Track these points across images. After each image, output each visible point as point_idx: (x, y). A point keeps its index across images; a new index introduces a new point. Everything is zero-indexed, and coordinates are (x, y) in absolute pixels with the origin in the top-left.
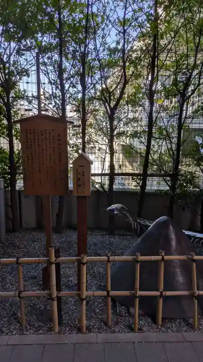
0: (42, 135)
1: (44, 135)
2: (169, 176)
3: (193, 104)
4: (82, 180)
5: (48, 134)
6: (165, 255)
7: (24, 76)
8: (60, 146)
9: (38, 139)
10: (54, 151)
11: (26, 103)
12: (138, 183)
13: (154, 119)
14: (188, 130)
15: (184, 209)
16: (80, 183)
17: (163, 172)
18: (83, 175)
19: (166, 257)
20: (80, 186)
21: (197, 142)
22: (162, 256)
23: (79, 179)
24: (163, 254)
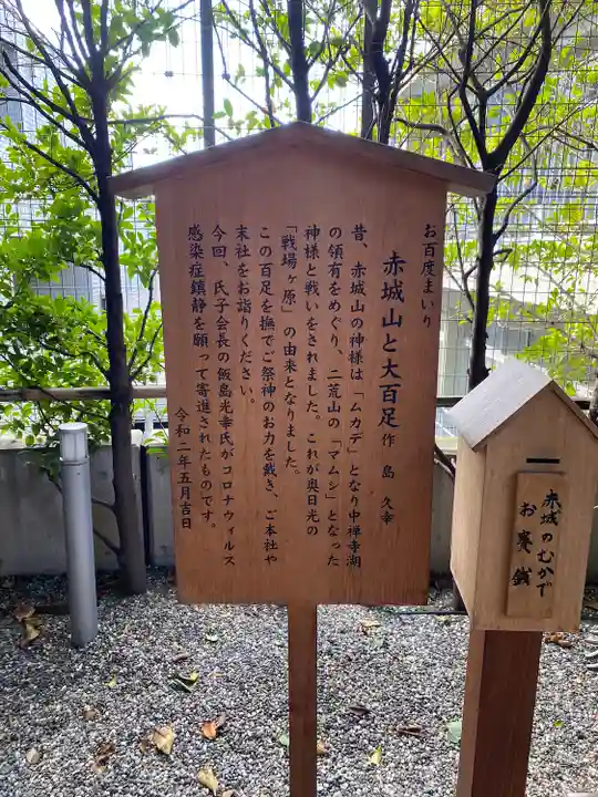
0: (290, 261)
1: (302, 261)
4: (537, 545)
5: (324, 261)
7: (160, 37)
8: (393, 331)
9: (266, 288)
10: (357, 357)
16: (530, 560)
18: (552, 518)
20: (522, 577)
23: (525, 539)
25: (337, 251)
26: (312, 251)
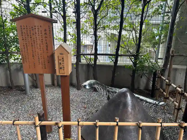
1: (34, 30)
2: (133, 56)
3: (152, 7)
4: (62, 64)
5: (37, 30)
6: (119, 122)
8: (46, 38)
9: (30, 33)
10: (42, 42)
11: (43, 7)
12: (112, 60)
13: (124, 17)
14: (148, 24)
15: (141, 77)
17: (129, 53)
18: (63, 61)
19: (120, 124)
20: (61, 68)
21: (154, 33)
22: (117, 122)
23: (60, 63)
24: (118, 121)
25: (38, 29)
26: (35, 29)
